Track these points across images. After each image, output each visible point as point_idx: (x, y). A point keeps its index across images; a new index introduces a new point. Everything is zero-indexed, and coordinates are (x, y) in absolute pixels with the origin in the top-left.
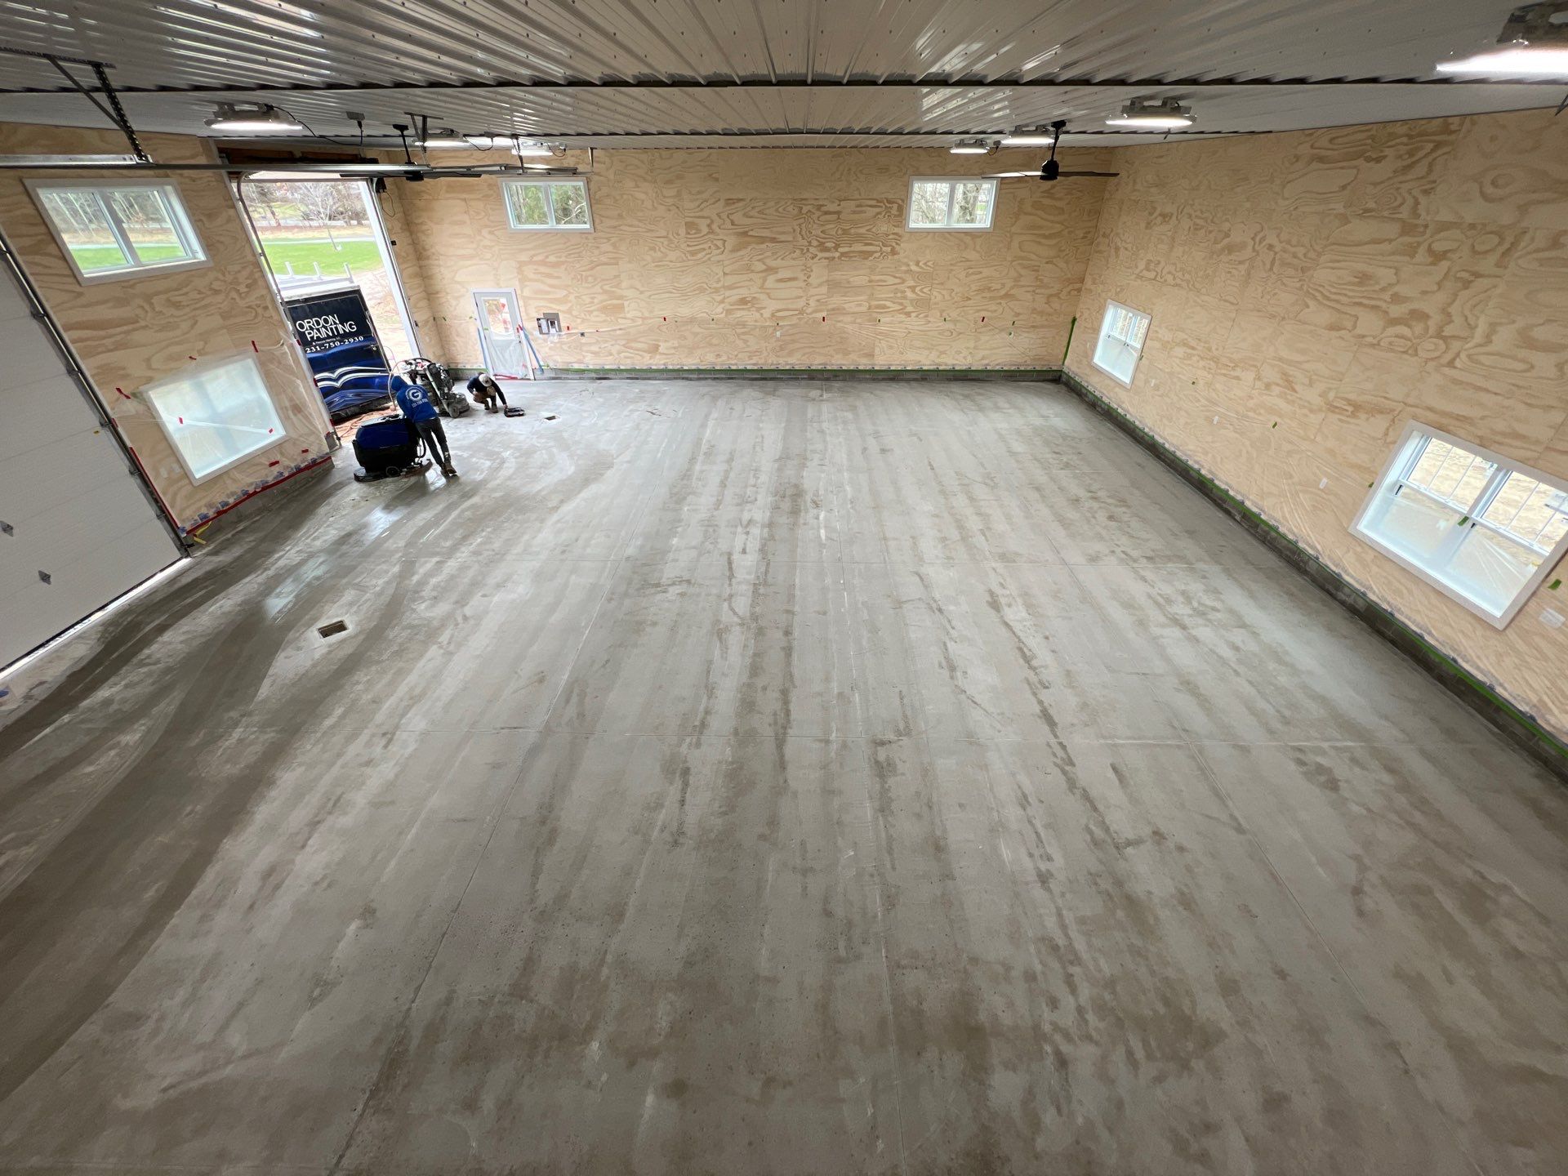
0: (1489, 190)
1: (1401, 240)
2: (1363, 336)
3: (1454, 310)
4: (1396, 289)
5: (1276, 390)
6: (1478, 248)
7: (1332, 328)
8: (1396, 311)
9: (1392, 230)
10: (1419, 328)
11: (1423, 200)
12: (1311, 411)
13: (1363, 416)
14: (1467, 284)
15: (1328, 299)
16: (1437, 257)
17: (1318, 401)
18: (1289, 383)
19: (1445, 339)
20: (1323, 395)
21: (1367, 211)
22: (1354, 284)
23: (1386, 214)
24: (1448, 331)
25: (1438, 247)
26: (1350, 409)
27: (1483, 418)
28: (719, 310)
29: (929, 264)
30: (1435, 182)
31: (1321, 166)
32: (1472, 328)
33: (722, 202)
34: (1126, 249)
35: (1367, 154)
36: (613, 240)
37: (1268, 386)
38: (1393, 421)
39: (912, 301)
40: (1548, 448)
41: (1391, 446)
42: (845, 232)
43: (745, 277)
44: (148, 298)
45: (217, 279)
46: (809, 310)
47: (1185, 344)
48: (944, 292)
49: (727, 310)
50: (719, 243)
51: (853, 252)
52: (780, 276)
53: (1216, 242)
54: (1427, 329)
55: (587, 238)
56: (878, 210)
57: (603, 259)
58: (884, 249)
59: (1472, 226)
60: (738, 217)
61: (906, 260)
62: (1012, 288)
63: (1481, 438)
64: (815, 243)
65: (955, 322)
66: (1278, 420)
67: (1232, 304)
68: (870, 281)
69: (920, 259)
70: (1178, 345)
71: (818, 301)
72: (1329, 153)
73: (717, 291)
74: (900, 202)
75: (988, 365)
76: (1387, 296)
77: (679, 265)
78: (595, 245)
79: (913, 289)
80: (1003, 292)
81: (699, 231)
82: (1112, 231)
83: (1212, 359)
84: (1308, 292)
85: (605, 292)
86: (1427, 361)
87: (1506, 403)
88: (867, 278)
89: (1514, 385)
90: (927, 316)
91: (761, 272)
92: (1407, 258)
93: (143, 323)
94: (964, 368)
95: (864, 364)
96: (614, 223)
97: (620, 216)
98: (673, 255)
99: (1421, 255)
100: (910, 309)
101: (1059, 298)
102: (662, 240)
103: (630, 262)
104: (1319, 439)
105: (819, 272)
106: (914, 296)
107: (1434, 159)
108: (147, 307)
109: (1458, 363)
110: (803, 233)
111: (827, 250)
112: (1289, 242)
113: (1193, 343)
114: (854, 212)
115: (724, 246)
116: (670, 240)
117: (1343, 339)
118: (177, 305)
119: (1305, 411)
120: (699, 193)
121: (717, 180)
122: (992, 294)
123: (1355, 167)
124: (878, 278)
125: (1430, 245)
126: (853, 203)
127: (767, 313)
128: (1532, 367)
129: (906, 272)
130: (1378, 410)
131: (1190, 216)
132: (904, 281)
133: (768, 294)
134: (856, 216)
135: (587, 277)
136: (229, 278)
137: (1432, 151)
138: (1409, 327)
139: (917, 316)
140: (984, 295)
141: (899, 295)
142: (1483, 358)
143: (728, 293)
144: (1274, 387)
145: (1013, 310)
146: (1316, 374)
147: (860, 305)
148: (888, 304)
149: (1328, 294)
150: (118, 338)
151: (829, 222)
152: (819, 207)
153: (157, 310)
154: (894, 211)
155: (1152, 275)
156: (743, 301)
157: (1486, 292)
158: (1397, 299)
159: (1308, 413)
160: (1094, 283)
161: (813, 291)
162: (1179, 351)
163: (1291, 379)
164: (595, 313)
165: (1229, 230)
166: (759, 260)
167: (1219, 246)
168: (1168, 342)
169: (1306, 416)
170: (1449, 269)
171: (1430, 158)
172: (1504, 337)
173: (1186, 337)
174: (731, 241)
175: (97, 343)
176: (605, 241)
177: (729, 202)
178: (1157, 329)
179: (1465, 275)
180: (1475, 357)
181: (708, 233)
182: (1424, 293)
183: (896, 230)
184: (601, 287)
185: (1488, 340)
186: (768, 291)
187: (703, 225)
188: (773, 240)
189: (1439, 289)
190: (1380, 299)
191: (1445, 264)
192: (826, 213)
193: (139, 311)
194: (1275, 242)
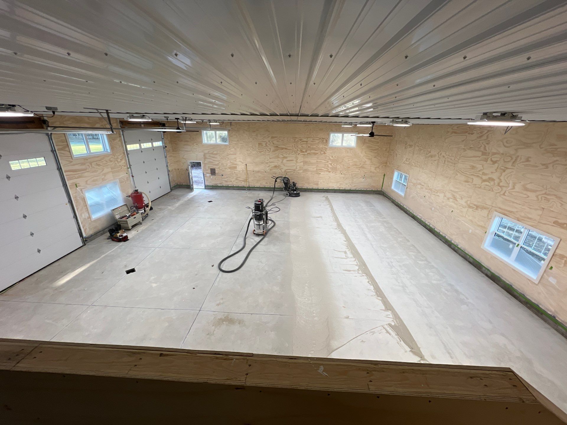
0: (505, 144)
1: (482, 157)
2: (476, 185)
3: (502, 178)
4: (484, 171)
5: (451, 200)
6: (505, 160)
7: (467, 181)
8: (484, 177)
9: (480, 154)
10: (492, 183)
11: (486, 145)
12: (463, 207)
13: (480, 210)
14: (504, 171)
15: (463, 173)
16: (494, 162)
17: (464, 204)
18: (455, 199)
19: (501, 187)
20: (466, 202)
21: (471, 148)
22: (470, 169)
23: (477, 149)
24: (501, 184)
25: (494, 159)
26: (475, 207)
27: (517, 212)
28: (268, 169)
29: (336, 157)
30: (489, 141)
31: (456, 134)
32: (509, 184)
33: (270, 138)
34: (399, 155)
35: (468, 132)
36: (235, 147)
37: (448, 199)
38: (489, 211)
39: (331, 168)
40: (539, 222)
41: (490, 220)
42: (309, 147)
43: (276, 159)
44: (91, 163)
45: (112, 157)
46: (297, 170)
47: (420, 184)
48: (341, 165)
49: (270, 169)
50: (269, 149)
51: (312, 153)
52: (287, 159)
53: (427, 154)
54: (495, 184)
55: (227, 147)
56: (320, 141)
57: (232, 153)
58: (321, 152)
59: (503, 154)
60: (275, 142)
61: (328, 156)
62: (363, 165)
63: (518, 218)
64: (299, 150)
65: (345, 174)
66: (453, 210)
67: (434, 173)
68: (317, 162)
69: (333, 155)
70: (418, 184)
71: (300, 167)
72: (457, 131)
73: (267, 163)
74: (326, 139)
75: (356, 188)
76: (481, 173)
77: (255, 155)
78: (229, 149)
79: (331, 164)
80: (361, 166)
81: (262, 146)
82: (394, 149)
83: (430, 189)
84: (457, 170)
85: (231, 162)
86: (497, 193)
87: (523, 207)
88: (316, 161)
89: (524, 202)
90: (336, 173)
91: (282, 158)
92: (485, 162)
93: (88, 170)
94: (348, 189)
95: (315, 187)
96: (235, 142)
97: (238, 141)
98: (254, 152)
99: (489, 161)
100: (330, 170)
101: (379, 168)
102: (250, 148)
103: (240, 154)
104: (467, 216)
105: (300, 158)
106: (331, 166)
107: (488, 135)
108: (90, 166)
109: (506, 194)
110: (296, 147)
111: (303, 152)
112: (449, 155)
113: (423, 184)
114: (312, 141)
115: (270, 150)
116: (253, 148)
117: (469, 185)
118: (99, 165)
119: (461, 207)
120: (263, 135)
121: (269, 131)
122: (357, 167)
123: (466, 135)
124: (319, 161)
125: (491, 159)
126: (312, 139)
127: (283, 170)
128: (529, 196)
129: (328, 159)
130: (483, 208)
131: (418, 146)
132: (328, 162)
133: (283, 164)
134: (313, 143)
135: (226, 158)
136: (116, 157)
137: (487, 132)
138: (489, 182)
139: (332, 173)
140: (354, 167)
141: (326, 166)
142: (513, 193)
143: (271, 164)
144: (450, 199)
145: (364, 172)
146: (463, 196)
147: (314, 169)
148: (323, 168)
149: (462, 171)
150: (80, 174)
151: (304, 144)
152: (301, 140)
153: (93, 166)
154: (325, 141)
155: (408, 163)
156: (276, 167)
157: (510, 173)
158: (484, 174)
159: (462, 208)
160: (390, 164)
161: (298, 164)
162: (419, 186)
163: (455, 197)
164: (227, 169)
165: (430, 151)
166: (281, 155)
167: (428, 155)
168: (415, 184)
169: (461, 208)
170: (498, 166)
171: (487, 134)
172: (518, 187)
173: (420, 182)
174: (273, 149)
175: (73, 176)
176: (232, 148)
177: (272, 137)
178: (411, 179)
179: (503, 168)
180: (511, 193)
181: (265, 146)
182: (492, 173)
183: (325, 147)
184: (230, 161)
185: (514, 188)
186: (284, 164)
187: (264, 144)
188: (286, 149)
189: (496, 171)
190: (479, 174)
191: (496, 165)
192: (304, 141)
193: (88, 167)
194: (445, 155)
